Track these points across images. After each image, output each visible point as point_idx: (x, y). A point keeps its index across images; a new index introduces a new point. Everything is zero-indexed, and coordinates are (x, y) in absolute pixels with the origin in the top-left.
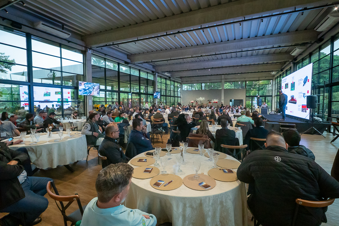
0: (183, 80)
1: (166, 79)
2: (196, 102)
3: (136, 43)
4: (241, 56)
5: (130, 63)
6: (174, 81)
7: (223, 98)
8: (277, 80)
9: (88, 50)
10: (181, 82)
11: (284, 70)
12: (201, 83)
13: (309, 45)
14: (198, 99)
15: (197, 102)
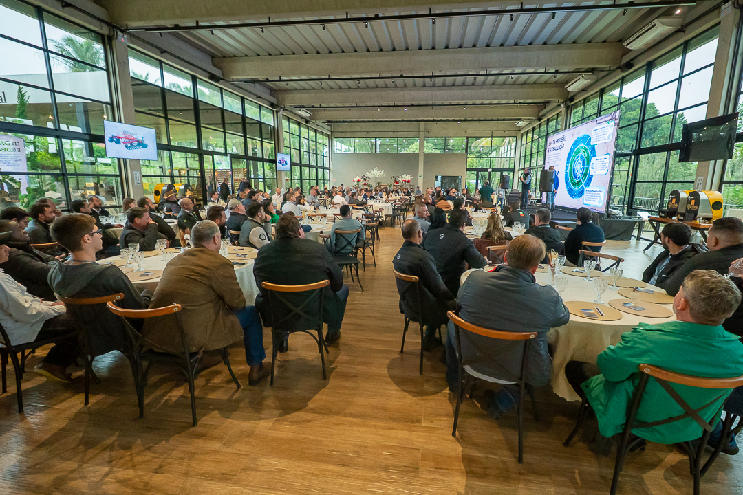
0: (336, 129)
1: (299, 124)
2: (365, 180)
3: (263, 31)
4: (454, 85)
5: (222, 79)
6: (316, 131)
7: (421, 172)
8: (525, 137)
9: (119, 33)
10: (329, 133)
11: (545, 119)
12: (376, 138)
13: (603, 74)
14: (368, 175)
15: (367, 179)
